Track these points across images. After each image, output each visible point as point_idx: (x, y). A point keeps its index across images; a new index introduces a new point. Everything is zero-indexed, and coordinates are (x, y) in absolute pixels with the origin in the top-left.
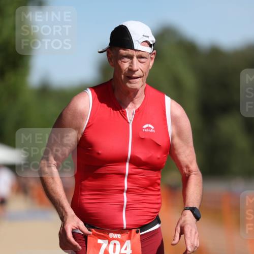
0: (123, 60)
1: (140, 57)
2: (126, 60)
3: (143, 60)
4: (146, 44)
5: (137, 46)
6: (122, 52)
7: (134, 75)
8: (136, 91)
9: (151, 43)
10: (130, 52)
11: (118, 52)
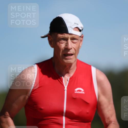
0: (61, 42)
2: (63, 41)
3: (75, 41)
4: (77, 29)
5: (70, 31)
6: (60, 36)
7: (69, 53)
8: (70, 65)
9: (81, 29)
11: (57, 36)
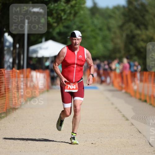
0: (74, 40)
3: (79, 40)
7: (76, 44)
9: (81, 36)
10: (75, 38)
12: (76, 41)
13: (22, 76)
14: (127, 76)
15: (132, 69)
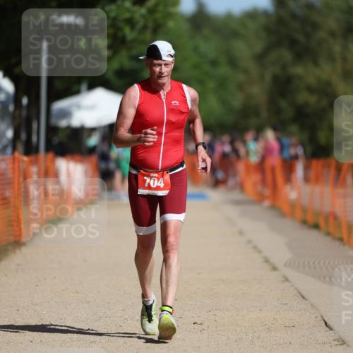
1: (166, 65)
4: (170, 56)
7: (163, 76)
10: (160, 62)
12: (161, 69)
13: (34, 169)
14: (273, 170)
15: (286, 154)
